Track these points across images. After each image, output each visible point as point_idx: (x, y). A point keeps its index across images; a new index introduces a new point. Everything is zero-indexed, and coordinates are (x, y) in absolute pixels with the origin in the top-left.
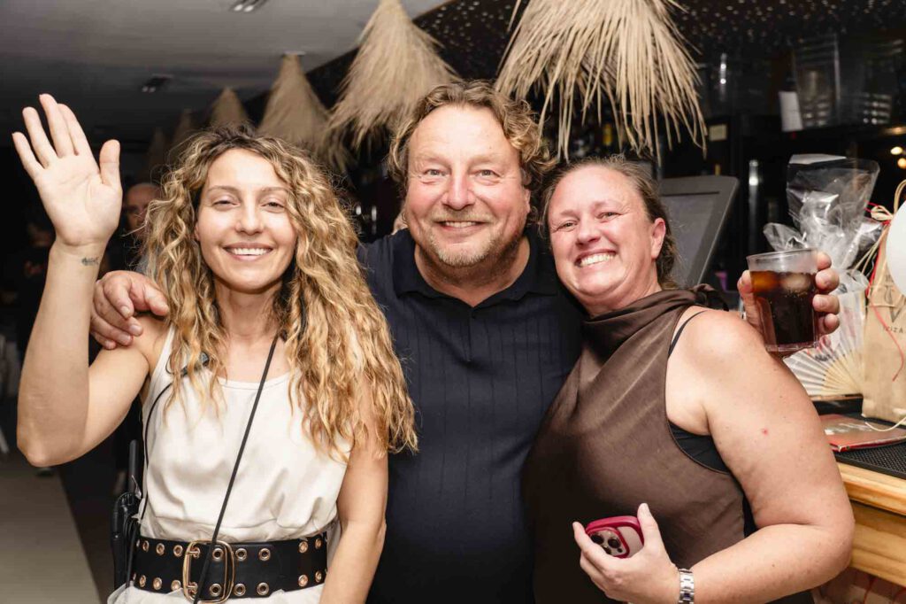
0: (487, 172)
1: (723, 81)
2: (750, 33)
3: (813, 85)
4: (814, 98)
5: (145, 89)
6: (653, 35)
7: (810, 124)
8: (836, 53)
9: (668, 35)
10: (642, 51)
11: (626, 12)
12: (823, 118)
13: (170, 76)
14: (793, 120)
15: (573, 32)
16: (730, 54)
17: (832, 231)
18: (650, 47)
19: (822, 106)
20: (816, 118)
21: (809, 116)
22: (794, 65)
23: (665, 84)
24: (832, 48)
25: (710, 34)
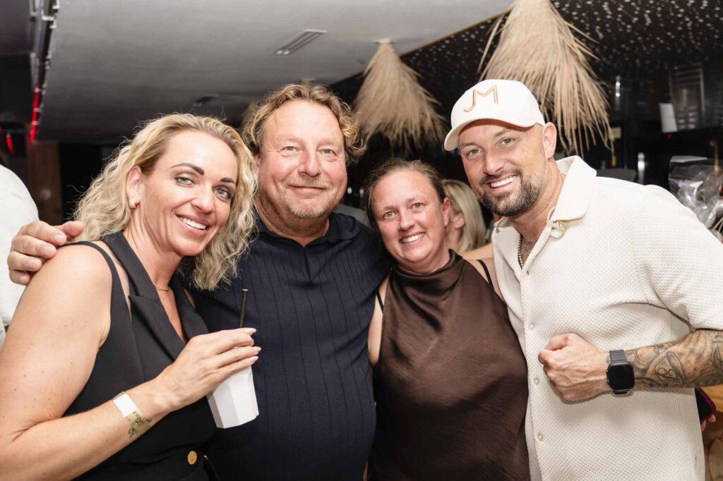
0: (328, 151)
1: (618, 95)
2: (638, 61)
3: (685, 99)
4: (686, 108)
5: (195, 105)
6: (577, 76)
7: (682, 127)
8: (701, 77)
9: (587, 75)
10: (570, 87)
11: (560, 61)
12: (692, 123)
13: (216, 96)
14: (670, 124)
15: (525, 75)
16: (623, 76)
17: (698, 205)
18: (576, 83)
19: (691, 114)
20: (687, 122)
21: (682, 121)
22: (670, 85)
23: (585, 107)
24: (698, 74)
25: (609, 63)
